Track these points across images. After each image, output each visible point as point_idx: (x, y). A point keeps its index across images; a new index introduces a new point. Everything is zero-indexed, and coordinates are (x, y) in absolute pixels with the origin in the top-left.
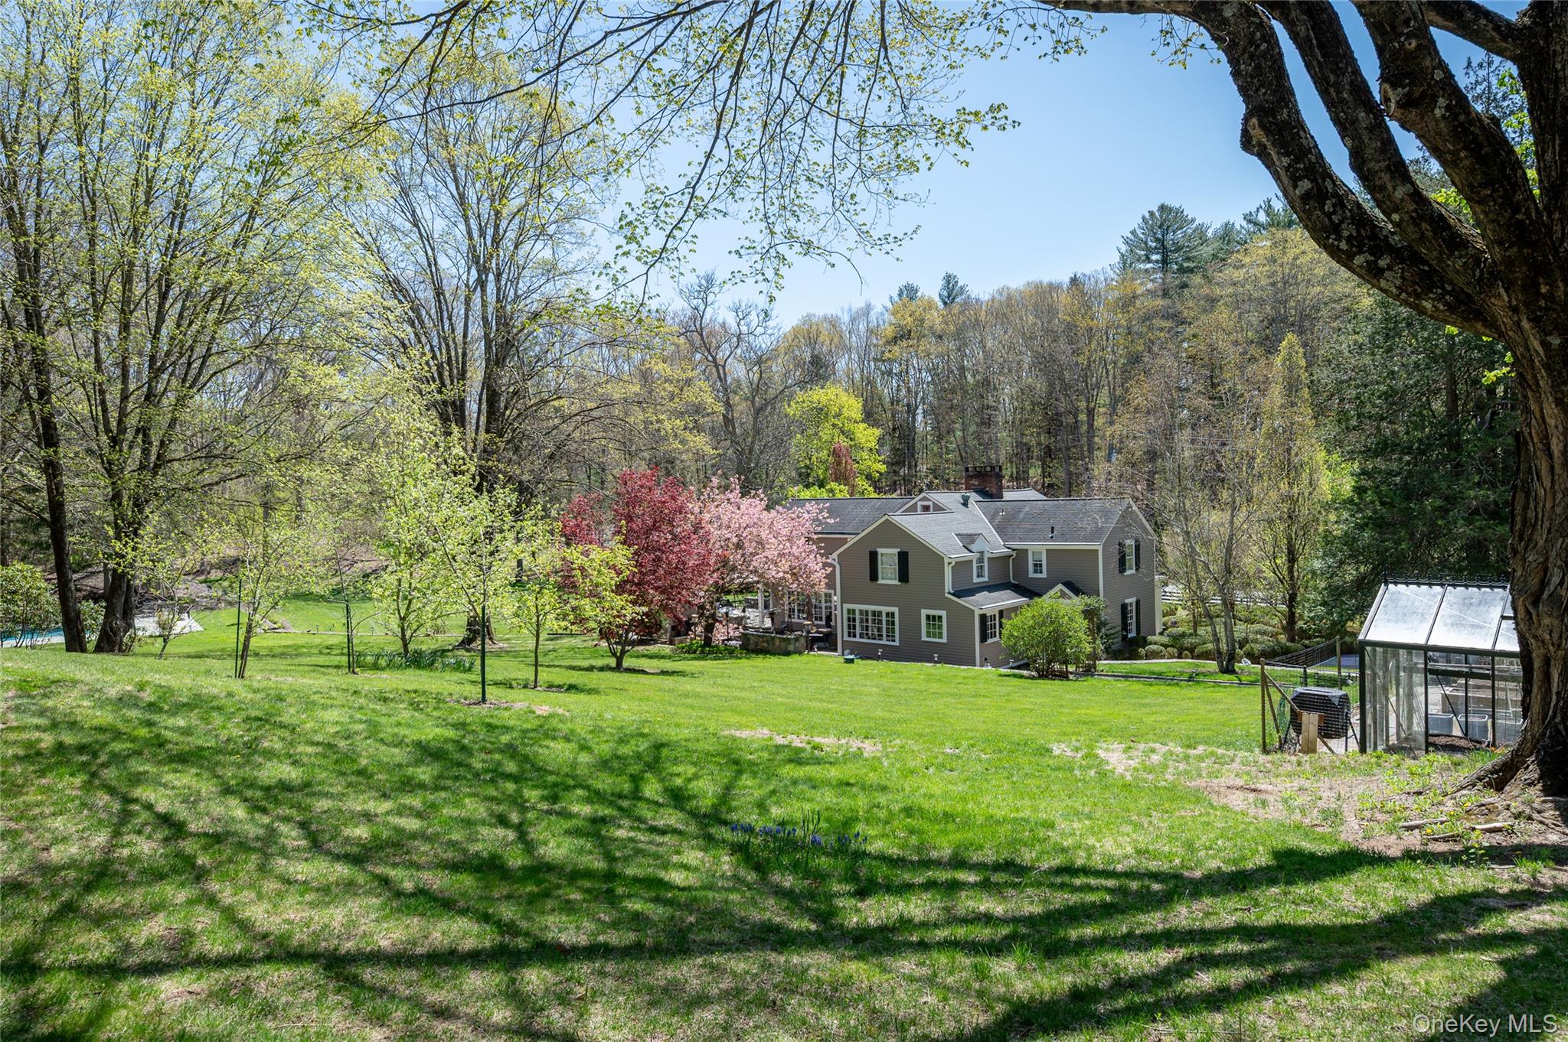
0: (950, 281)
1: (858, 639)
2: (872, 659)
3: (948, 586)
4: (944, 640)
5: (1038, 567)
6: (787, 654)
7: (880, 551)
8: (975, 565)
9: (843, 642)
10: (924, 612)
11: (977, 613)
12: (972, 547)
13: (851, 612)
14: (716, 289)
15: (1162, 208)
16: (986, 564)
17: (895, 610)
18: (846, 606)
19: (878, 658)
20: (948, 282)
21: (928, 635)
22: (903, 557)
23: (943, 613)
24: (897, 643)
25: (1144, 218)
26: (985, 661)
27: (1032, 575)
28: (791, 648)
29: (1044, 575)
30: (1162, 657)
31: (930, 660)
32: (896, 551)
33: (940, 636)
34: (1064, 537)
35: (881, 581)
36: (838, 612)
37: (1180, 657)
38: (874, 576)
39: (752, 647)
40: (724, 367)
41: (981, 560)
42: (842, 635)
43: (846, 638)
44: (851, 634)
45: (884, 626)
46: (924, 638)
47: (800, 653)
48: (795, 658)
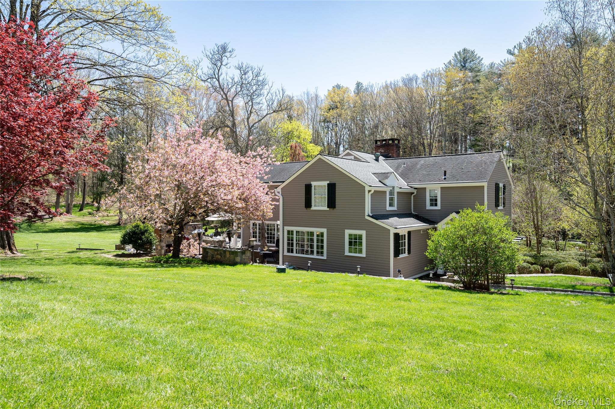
0: (359, 85)
1: (294, 254)
2: (303, 269)
3: (368, 210)
4: (364, 255)
5: (434, 202)
6: (233, 264)
7: (313, 184)
8: (388, 197)
9: (284, 256)
10: (347, 232)
11: (392, 231)
12: (387, 182)
13: (290, 233)
14: (228, 54)
15: (464, 50)
16: (396, 197)
17: (324, 230)
18: (287, 228)
19: (307, 269)
20: (358, 87)
21: (350, 252)
22: (332, 188)
23: (363, 233)
24: (325, 258)
25: (455, 54)
26: (398, 273)
27: (428, 207)
28: (238, 259)
29: (439, 207)
30: (530, 272)
31: (352, 270)
32: (325, 183)
33: (360, 251)
34: (454, 178)
35: (313, 208)
36: (280, 233)
37: (542, 272)
38: (308, 204)
39: (209, 258)
40: (232, 101)
41: (391, 193)
42: (283, 250)
43: (286, 253)
44: (290, 250)
45: (315, 244)
46: (347, 253)
47: (245, 264)
48: (240, 268)
